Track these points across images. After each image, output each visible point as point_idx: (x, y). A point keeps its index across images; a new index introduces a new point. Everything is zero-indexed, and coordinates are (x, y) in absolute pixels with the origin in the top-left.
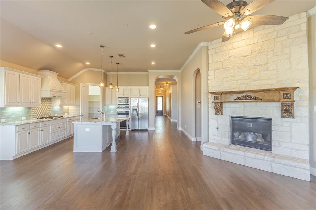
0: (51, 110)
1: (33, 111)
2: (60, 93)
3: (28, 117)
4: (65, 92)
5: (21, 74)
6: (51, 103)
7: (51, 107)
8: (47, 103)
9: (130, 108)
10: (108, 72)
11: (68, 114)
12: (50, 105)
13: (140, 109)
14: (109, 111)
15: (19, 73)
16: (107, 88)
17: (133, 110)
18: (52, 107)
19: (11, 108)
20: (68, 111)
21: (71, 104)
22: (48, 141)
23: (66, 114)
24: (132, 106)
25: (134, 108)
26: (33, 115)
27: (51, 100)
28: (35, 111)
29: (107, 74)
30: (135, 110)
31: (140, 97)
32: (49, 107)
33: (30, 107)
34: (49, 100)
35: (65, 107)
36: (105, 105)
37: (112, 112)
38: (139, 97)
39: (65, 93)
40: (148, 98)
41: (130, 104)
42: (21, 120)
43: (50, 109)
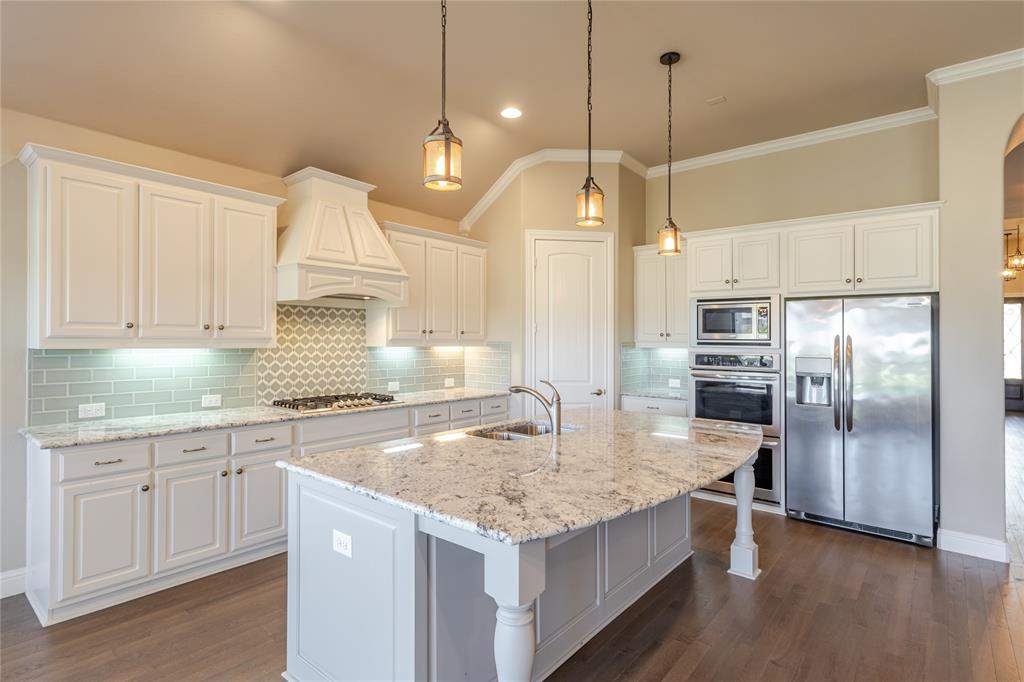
0: (363, 365)
1: (263, 368)
2: (365, 281)
3: (230, 396)
4: (403, 273)
5: (145, 184)
6: (363, 333)
7: (363, 349)
8: (343, 333)
9: (775, 367)
10: (650, 162)
11: (462, 385)
12: (358, 341)
13: (858, 379)
14: (657, 376)
15: (131, 181)
16: (643, 253)
17: (800, 379)
18: (370, 348)
19: (133, 350)
20: (462, 369)
21: (463, 337)
22: (283, 527)
23: (449, 382)
24: (793, 351)
25: (804, 370)
26: (262, 387)
27: (363, 317)
28: (275, 368)
29: (645, 180)
30: (817, 381)
31: (861, 289)
32: (353, 349)
33: (243, 350)
34: (353, 317)
35: (445, 352)
36: (633, 345)
37: (675, 383)
38: (848, 289)
39: (404, 278)
40: (935, 296)
41: (775, 343)
42: (198, 407)
43: (358, 357)
